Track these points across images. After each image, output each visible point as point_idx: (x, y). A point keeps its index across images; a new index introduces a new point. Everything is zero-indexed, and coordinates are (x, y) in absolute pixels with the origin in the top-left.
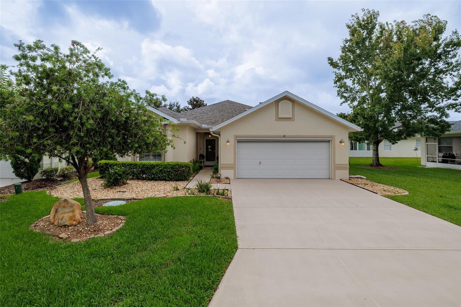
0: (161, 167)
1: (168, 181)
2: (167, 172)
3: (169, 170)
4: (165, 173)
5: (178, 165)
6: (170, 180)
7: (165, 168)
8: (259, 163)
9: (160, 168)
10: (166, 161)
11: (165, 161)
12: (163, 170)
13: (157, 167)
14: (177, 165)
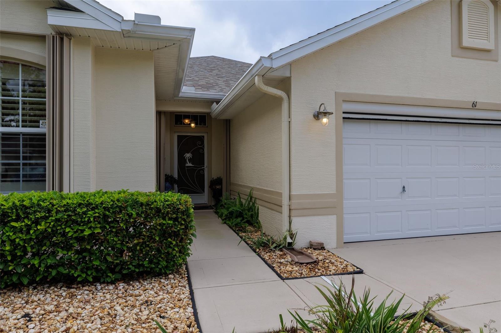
0: (45, 218)
1: (84, 283)
2: (80, 240)
3: (87, 232)
4: (68, 247)
5: (136, 204)
6: (97, 280)
7: (70, 222)
8: (401, 189)
9: (37, 222)
10: (65, 191)
11: (61, 189)
12: (54, 233)
13: (16, 221)
14: (133, 207)
